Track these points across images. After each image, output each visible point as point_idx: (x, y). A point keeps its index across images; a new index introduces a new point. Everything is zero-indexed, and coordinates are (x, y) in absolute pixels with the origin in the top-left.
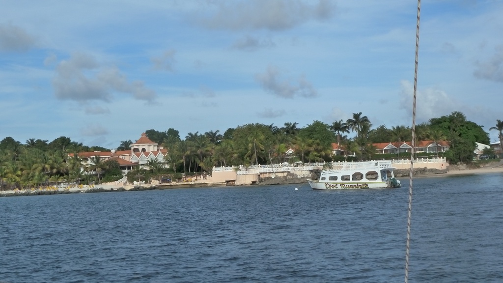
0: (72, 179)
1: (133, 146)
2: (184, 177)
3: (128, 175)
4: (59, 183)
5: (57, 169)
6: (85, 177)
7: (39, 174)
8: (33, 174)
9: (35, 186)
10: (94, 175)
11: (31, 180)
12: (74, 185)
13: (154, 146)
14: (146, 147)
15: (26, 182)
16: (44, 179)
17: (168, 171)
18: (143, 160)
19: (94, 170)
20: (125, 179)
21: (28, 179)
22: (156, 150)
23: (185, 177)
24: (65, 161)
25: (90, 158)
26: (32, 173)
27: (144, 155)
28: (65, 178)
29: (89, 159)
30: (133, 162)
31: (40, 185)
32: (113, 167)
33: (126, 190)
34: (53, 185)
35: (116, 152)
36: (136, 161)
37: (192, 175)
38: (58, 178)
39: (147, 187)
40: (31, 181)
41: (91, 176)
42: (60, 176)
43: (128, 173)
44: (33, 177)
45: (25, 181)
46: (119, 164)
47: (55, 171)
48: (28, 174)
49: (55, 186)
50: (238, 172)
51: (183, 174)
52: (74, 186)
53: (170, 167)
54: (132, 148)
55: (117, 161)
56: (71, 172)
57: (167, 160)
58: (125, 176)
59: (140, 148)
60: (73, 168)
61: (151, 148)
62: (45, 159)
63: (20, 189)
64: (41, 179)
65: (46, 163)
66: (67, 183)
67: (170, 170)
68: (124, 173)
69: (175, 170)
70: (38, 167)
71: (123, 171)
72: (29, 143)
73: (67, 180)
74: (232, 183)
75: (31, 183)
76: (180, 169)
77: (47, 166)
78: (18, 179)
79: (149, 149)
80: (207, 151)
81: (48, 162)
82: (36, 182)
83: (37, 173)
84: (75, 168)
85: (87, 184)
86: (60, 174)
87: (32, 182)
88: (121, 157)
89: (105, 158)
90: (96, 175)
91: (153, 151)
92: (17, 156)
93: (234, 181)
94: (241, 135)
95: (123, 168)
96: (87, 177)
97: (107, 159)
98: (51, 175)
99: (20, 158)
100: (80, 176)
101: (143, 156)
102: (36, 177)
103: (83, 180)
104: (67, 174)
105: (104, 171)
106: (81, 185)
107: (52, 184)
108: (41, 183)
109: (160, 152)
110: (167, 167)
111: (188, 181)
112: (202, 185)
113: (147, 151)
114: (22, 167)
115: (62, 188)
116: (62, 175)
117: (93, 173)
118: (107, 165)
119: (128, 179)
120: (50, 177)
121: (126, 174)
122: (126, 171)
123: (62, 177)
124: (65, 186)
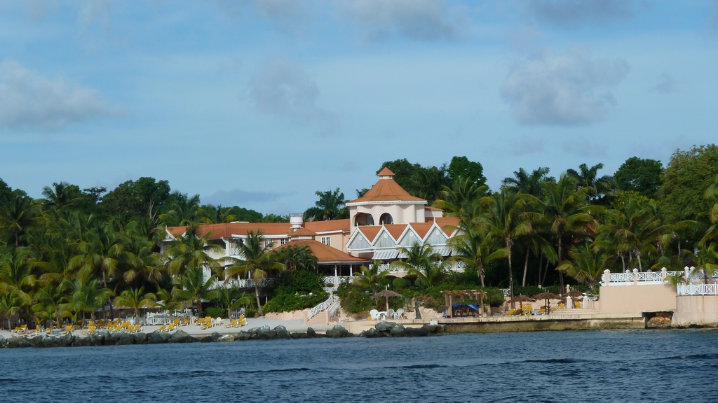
0: (179, 299)
1: (355, 207)
2: (508, 299)
3: (342, 291)
4: (142, 313)
5: (136, 270)
6: (218, 295)
7: (87, 284)
8: (67, 285)
9: (74, 318)
10: (242, 290)
11: (64, 302)
12: (188, 318)
13: (417, 207)
14: (393, 211)
15: (50, 308)
16: (100, 299)
17: (460, 280)
18: (385, 247)
19: (244, 276)
20: (333, 303)
21: (56, 300)
22: (421, 219)
23: (513, 302)
24: (157, 249)
25: (231, 240)
26: (65, 280)
27: (387, 234)
28: (159, 298)
29: (228, 244)
30: (355, 254)
31: (88, 316)
32: (299, 268)
33: (351, 335)
34: (124, 317)
35: (303, 225)
36: (366, 250)
37: (533, 295)
38: (141, 297)
39: (414, 327)
40: (62, 306)
41: (235, 292)
42: (146, 291)
43: (342, 285)
44: (69, 291)
45: (45, 303)
46: (316, 258)
47: (130, 275)
48: (56, 284)
49: (131, 321)
50: (682, 289)
51: (506, 291)
52: (186, 320)
53: (467, 268)
54: (353, 213)
55: (310, 251)
56: (175, 279)
57: (459, 249)
58: (334, 293)
59: (376, 213)
60: (182, 271)
61: (408, 213)
62: (104, 240)
63: (32, 327)
64: (90, 299)
65: (105, 253)
66: (166, 313)
67: (468, 280)
68: (331, 285)
69: (482, 278)
70: (83, 264)
71: (327, 279)
72: (52, 196)
73: (167, 302)
74: (661, 319)
75: (63, 310)
76: (497, 276)
77: (108, 262)
78: (26, 298)
79: (401, 216)
80: (578, 223)
81: (110, 252)
82: (77, 306)
83: (79, 284)
84: (189, 269)
85: (225, 316)
86: (145, 285)
87: (66, 309)
88: (319, 239)
89: (274, 240)
90: (249, 290)
91: (413, 221)
92: (22, 233)
93: (670, 314)
94: (687, 179)
95: (328, 270)
96: (223, 296)
97: (278, 244)
98: (118, 286)
99: (29, 238)
100: (203, 292)
101: (385, 236)
102: (77, 294)
103: (212, 304)
104: (167, 284)
105: (271, 279)
106: (208, 318)
107: (124, 314)
108: (92, 310)
109: (435, 224)
110: (459, 268)
111: (520, 312)
112: (572, 325)
113: (395, 221)
114: (36, 264)
115: (152, 324)
116: (150, 288)
117: (242, 283)
118: (282, 261)
119: (342, 304)
120: (118, 294)
121: (336, 288)
122: (336, 280)
123: (151, 295)
124: (159, 321)
